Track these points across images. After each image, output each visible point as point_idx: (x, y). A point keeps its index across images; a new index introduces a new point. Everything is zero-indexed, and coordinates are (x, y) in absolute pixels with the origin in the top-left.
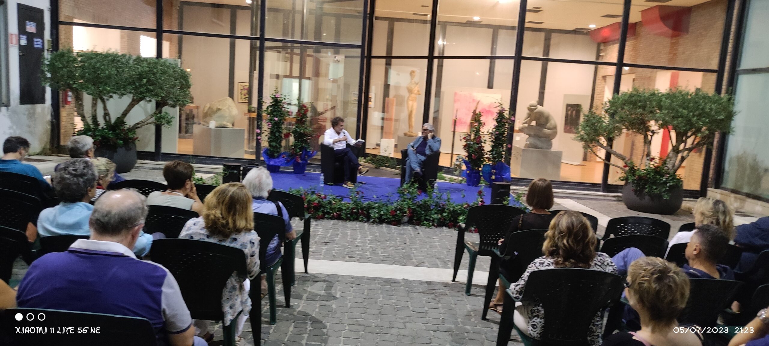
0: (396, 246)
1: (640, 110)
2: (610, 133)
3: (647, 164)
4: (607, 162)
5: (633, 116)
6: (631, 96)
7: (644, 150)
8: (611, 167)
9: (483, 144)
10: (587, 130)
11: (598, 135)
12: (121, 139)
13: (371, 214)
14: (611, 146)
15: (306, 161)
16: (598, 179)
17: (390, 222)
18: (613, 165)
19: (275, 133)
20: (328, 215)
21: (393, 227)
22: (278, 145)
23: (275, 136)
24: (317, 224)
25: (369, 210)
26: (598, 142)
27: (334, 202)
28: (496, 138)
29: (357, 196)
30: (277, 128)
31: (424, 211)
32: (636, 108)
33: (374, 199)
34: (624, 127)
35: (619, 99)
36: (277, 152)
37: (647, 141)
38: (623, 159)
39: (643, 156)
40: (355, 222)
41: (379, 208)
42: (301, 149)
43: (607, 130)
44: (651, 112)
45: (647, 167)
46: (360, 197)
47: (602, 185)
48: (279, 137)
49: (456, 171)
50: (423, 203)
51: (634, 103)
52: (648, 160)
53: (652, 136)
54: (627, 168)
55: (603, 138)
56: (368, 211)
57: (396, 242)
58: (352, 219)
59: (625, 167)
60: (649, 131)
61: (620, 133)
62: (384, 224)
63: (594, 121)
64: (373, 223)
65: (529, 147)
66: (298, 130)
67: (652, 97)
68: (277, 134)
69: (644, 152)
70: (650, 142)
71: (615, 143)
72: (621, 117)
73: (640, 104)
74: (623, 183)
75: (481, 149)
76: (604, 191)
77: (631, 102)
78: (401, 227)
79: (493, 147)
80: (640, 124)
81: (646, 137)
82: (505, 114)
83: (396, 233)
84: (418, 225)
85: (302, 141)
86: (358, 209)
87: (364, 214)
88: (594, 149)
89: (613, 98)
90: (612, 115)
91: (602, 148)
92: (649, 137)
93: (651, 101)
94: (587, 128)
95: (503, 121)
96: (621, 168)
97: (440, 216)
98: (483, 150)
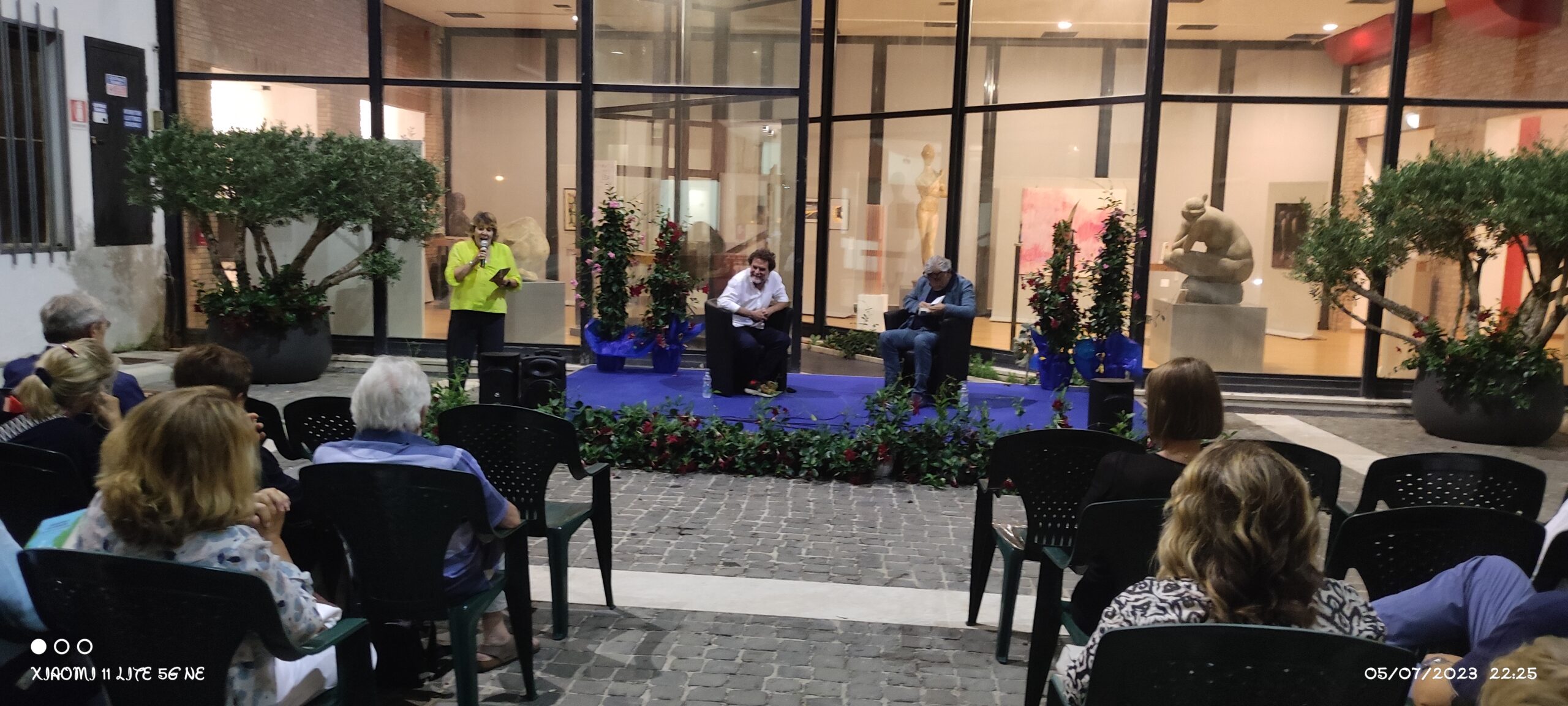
0: (848, 533)
1: (1448, 201)
2: (1376, 260)
3: (1471, 327)
4: (1372, 327)
5: (1432, 218)
6: (1426, 169)
7: (1463, 295)
8: (1383, 337)
9: (1074, 294)
10: (1321, 254)
11: (1350, 264)
12: (292, 311)
13: (802, 459)
14: (1382, 291)
15: (680, 345)
16: (1354, 367)
17: (846, 478)
18: (1388, 333)
19: (611, 285)
20: (705, 462)
21: (853, 487)
22: (617, 312)
23: (610, 291)
24: (677, 484)
25: (799, 451)
26: (1350, 279)
27: (718, 433)
28: (1102, 280)
29: (773, 419)
30: (614, 274)
31: (927, 448)
32: (1439, 198)
33: (814, 425)
34: (1411, 245)
35: (1396, 178)
36: (618, 327)
37: (1469, 274)
38: (1411, 316)
39: (1460, 311)
40: (767, 478)
41: (823, 445)
42: (667, 319)
43: (1369, 251)
44: (1477, 205)
45: (1471, 335)
46: (780, 421)
47: (1362, 382)
48: (620, 294)
49: (1020, 359)
50: (923, 431)
51: (1434, 187)
52: (1472, 318)
53: (1480, 263)
54: (1422, 340)
55: (1360, 271)
56: (795, 452)
57: (851, 523)
58: (759, 471)
59: (1415, 335)
60: (1474, 250)
61: (1403, 260)
62: (834, 481)
63: (1337, 232)
64: (808, 478)
65: (1187, 300)
66: (661, 278)
67: (1478, 172)
68: (614, 289)
69: (1462, 300)
70: (1478, 275)
71: (1390, 281)
72: (1403, 221)
73: (1447, 187)
74: (1412, 374)
75: (1072, 304)
76: (1368, 396)
77: (1426, 185)
78: (874, 488)
79: (1097, 299)
80: (1450, 235)
81: (1465, 264)
82: (1123, 224)
83: (855, 502)
84: (913, 483)
85: (669, 302)
86: (773, 449)
87: (787, 461)
88: (1343, 298)
89: (1383, 178)
90: (1381, 218)
91: (1359, 293)
92: (1475, 265)
93: (1475, 181)
94: (1322, 249)
95: (1120, 239)
96: (1408, 340)
97: (964, 460)
98: (1075, 306)
